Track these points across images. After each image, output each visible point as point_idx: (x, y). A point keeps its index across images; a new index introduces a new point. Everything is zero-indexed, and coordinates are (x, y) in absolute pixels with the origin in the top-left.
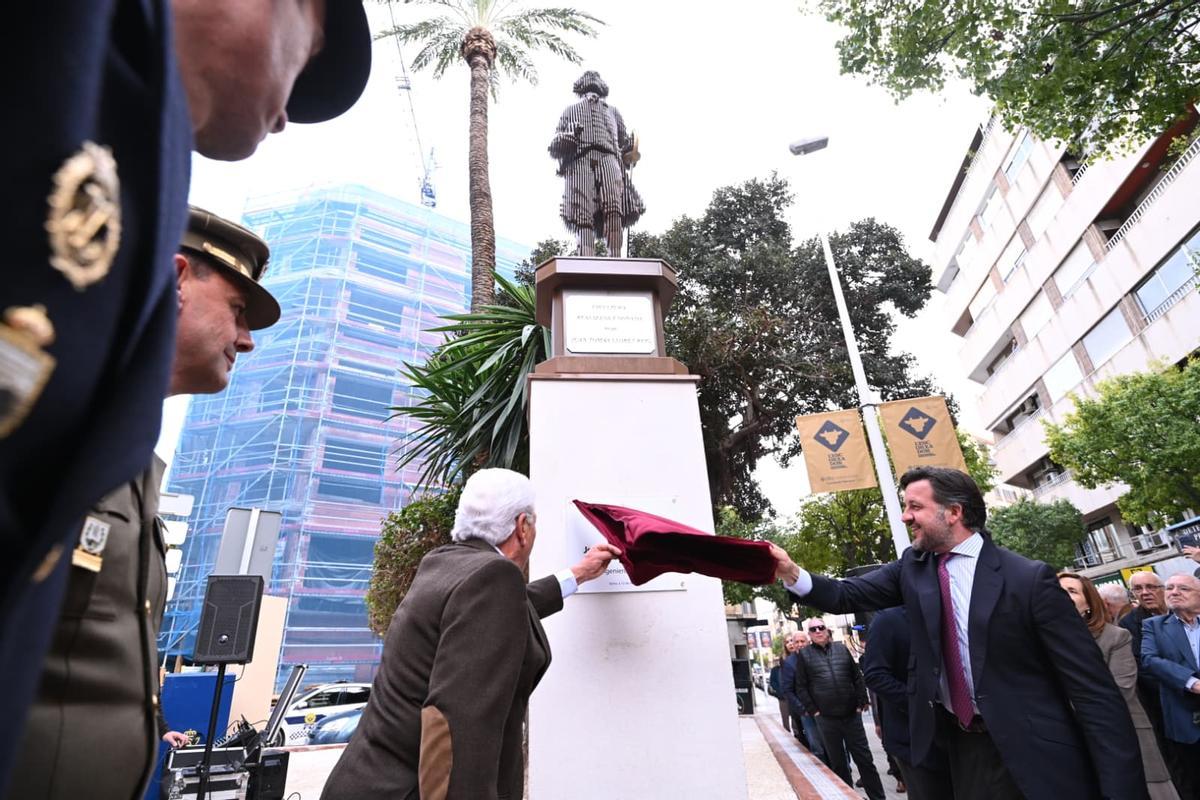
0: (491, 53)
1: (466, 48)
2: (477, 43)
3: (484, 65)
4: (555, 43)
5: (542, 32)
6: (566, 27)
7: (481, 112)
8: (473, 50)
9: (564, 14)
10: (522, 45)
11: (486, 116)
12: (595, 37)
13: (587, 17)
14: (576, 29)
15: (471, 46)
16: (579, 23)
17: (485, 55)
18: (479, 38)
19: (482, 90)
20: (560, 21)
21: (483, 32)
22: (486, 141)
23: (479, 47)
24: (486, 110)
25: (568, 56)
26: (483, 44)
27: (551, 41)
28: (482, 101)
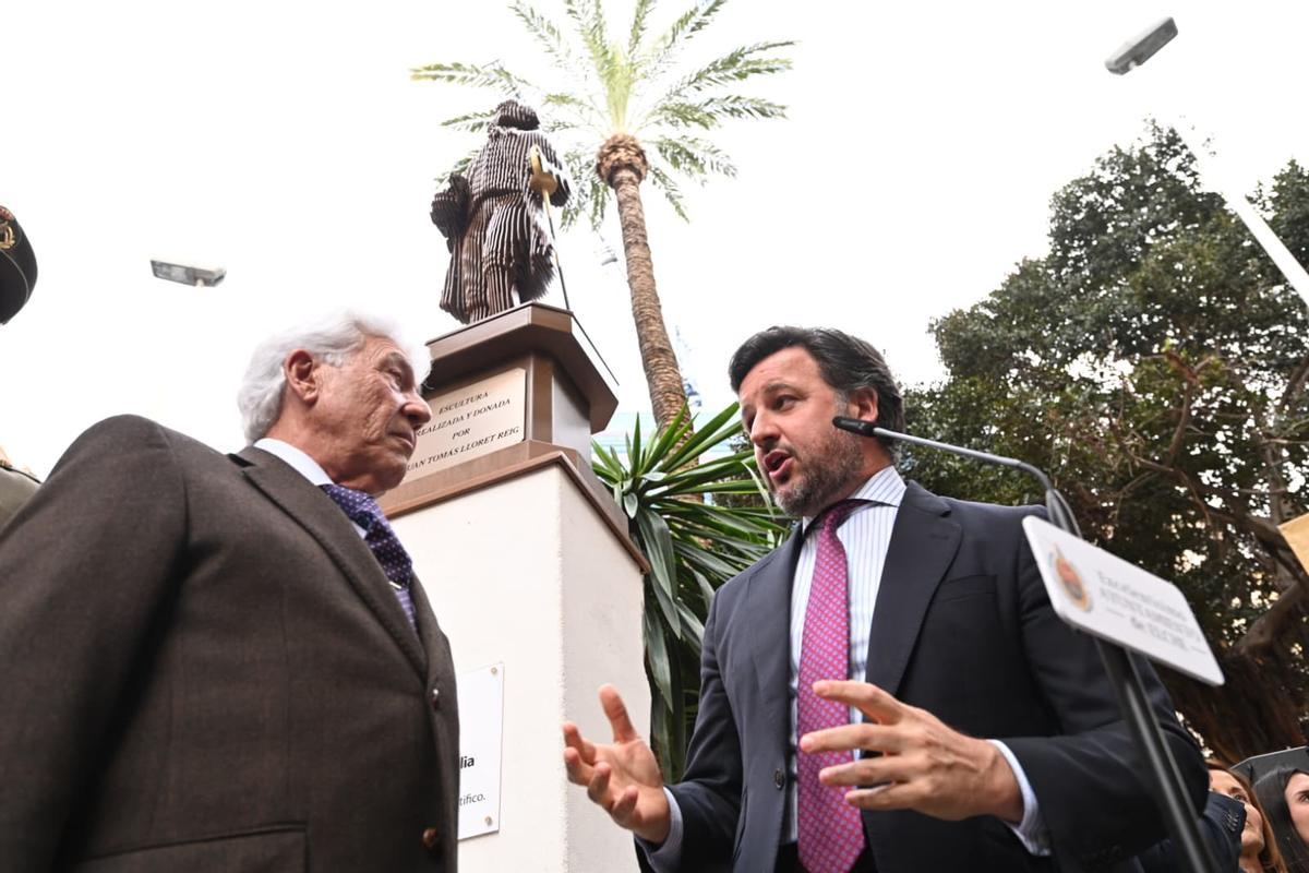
0: (639, 160)
1: (603, 171)
2: (614, 157)
3: (630, 179)
4: (737, 106)
5: (712, 100)
6: (741, 76)
7: (637, 243)
8: (612, 167)
9: (732, 60)
10: (695, 130)
11: (646, 245)
12: (789, 68)
13: (765, 49)
14: (758, 71)
15: (608, 164)
16: (759, 62)
17: (630, 166)
18: (614, 149)
19: (633, 212)
20: (730, 73)
21: (620, 138)
22: (651, 277)
23: (618, 159)
24: (644, 236)
25: (763, 113)
26: (622, 154)
27: (728, 105)
28: (635, 226)
